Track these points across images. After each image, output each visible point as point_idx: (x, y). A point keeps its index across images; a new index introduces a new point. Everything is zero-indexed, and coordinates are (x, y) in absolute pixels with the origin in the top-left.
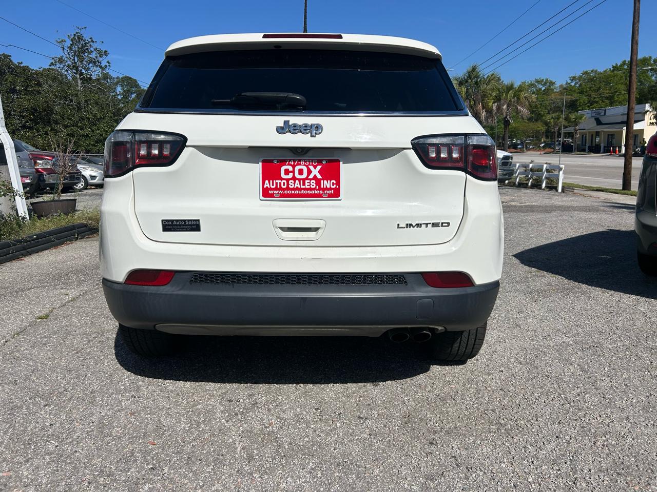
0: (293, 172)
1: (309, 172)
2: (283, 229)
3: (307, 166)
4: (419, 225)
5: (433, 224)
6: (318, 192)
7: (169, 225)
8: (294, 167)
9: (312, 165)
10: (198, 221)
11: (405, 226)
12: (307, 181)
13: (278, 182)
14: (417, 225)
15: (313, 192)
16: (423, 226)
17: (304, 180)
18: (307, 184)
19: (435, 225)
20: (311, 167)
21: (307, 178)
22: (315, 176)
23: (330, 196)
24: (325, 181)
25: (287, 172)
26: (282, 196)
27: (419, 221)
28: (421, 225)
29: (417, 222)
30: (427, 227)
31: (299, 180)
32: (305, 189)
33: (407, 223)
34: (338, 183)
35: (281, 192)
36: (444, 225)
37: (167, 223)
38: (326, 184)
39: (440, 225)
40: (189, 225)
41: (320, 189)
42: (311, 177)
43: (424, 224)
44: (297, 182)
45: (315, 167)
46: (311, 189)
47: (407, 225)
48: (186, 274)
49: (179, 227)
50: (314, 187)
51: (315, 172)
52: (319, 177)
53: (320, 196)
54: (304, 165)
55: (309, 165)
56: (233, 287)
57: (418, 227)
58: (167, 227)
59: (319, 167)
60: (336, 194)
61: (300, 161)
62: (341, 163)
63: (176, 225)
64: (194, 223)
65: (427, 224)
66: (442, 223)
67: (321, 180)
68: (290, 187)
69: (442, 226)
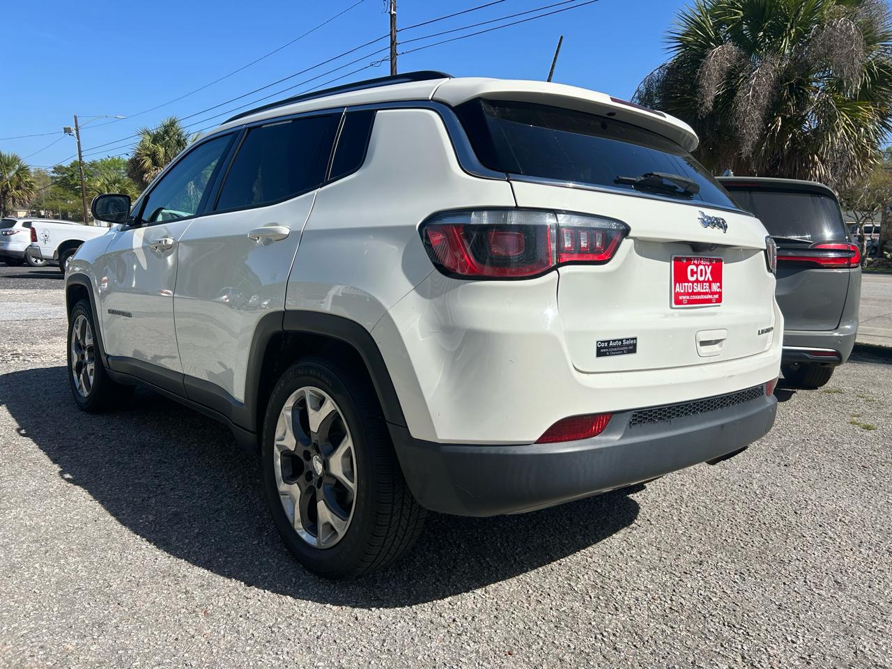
0: (696, 273)
1: (706, 273)
3: (704, 266)
6: (709, 297)
7: (604, 348)
8: (696, 266)
10: (635, 339)
13: (686, 284)
17: (703, 282)
18: (704, 287)
20: (707, 268)
22: (709, 277)
23: (717, 301)
24: (714, 284)
25: (692, 273)
26: (690, 302)
32: (703, 293)
34: (721, 286)
35: (688, 298)
37: (603, 345)
38: (714, 287)
40: (626, 346)
41: (711, 293)
42: (706, 278)
44: (699, 284)
46: (706, 293)
47: (762, 331)
48: (624, 414)
49: (615, 349)
50: (708, 290)
51: (709, 273)
52: (711, 279)
53: (712, 301)
55: (706, 264)
56: (670, 424)
58: (602, 351)
59: (710, 267)
60: (720, 298)
61: (700, 260)
62: (723, 263)
63: (613, 347)
64: (632, 342)
67: (711, 282)
68: (695, 291)
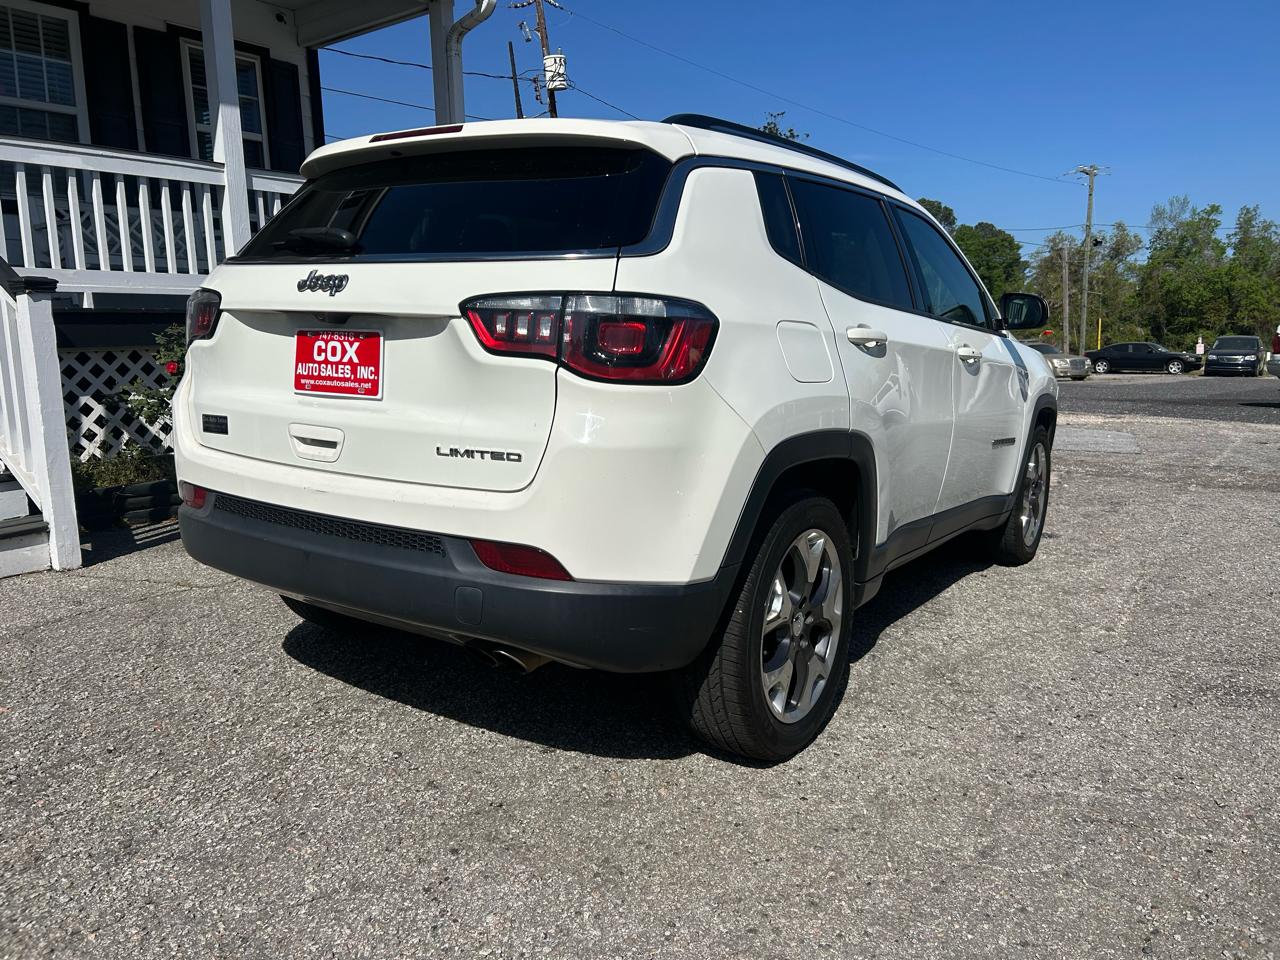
0: (325, 351)
1: (344, 352)
2: (304, 440)
3: (341, 342)
4: (469, 453)
5: (492, 453)
6: (352, 385)
7: (210, 423)
8: (327, 342)
9: (348, 341)
10: (226, 418)
11: (448, 452)
12: (340, 366)
13: (311, 365)
14: (467, 452)
15: (347, 384)
16: (477, 456)
17: (337, 364)
18: (340, 371)
19: (497, 456)
20: (346, 344)
21: (340, 362)
22: (351, 358)
23: (368, 392)
24: (363, 368)
25: (320, 351)
26: (314, 388)
27: (470, 445)
28: (473, 452)
29: (468, 448)
30: (482, 457)
31: (332, 363)
32: (338, 379)
33: (452, 447)
34: (376, 373)
35: (312, 382)
36: (512, 457)
37: (206, 419)
38: (364, 372)
39: (505, 457)
40: (220, 424)
41: (356, 380)
42: (345, 360)
43: (477, 452)
44: (329, 366)
45: (351, 344)
46: (345, 380)
47: (451, 450)
49: (213, 426)
50: (348, 376)
51: (351, 352)
52: (356, 360)
53: (353, 391)
54: (339, 341)
55: (345, 340)
56: (245, 521)
57: (468, 457)
58: (207, 425)
59: (356, 345)
60: (373, 390)
61: (333, 334)
62: (382, 338)
64: (224, 421)
65: (482, 453)
66: (508, 454)
67: (357, 365)
68: (322, 374)
69: (509, 459)
